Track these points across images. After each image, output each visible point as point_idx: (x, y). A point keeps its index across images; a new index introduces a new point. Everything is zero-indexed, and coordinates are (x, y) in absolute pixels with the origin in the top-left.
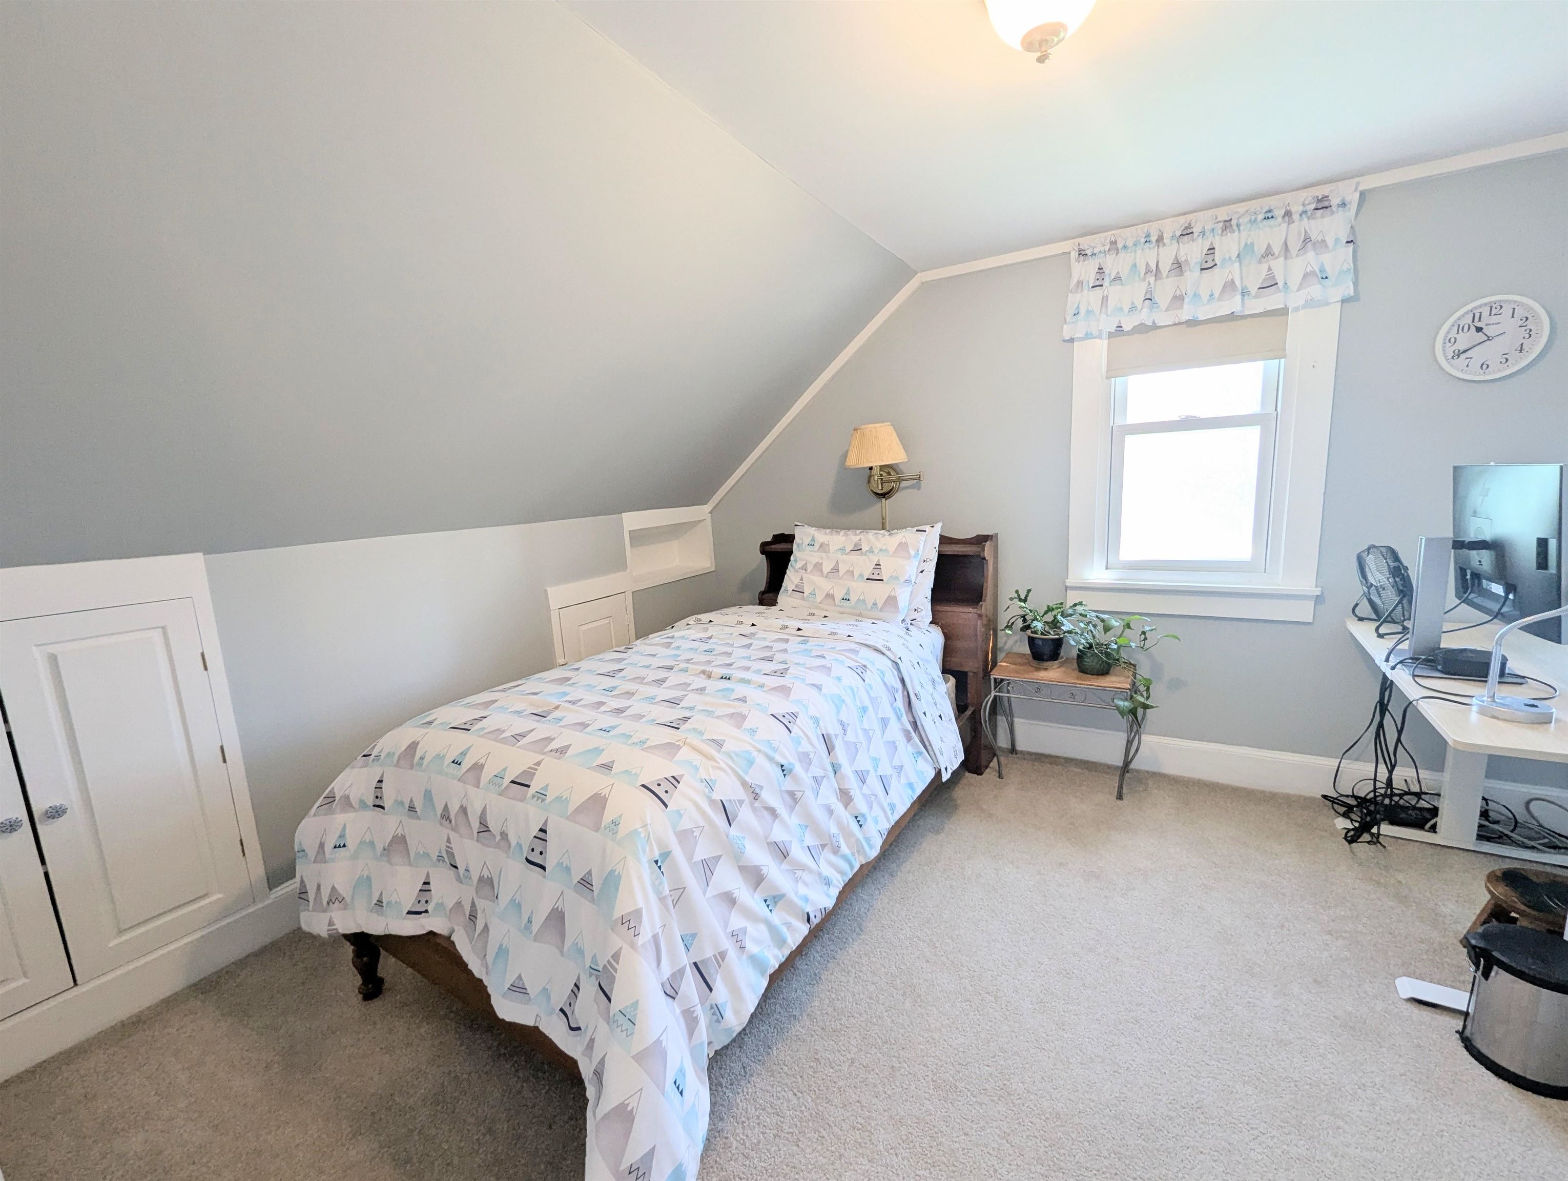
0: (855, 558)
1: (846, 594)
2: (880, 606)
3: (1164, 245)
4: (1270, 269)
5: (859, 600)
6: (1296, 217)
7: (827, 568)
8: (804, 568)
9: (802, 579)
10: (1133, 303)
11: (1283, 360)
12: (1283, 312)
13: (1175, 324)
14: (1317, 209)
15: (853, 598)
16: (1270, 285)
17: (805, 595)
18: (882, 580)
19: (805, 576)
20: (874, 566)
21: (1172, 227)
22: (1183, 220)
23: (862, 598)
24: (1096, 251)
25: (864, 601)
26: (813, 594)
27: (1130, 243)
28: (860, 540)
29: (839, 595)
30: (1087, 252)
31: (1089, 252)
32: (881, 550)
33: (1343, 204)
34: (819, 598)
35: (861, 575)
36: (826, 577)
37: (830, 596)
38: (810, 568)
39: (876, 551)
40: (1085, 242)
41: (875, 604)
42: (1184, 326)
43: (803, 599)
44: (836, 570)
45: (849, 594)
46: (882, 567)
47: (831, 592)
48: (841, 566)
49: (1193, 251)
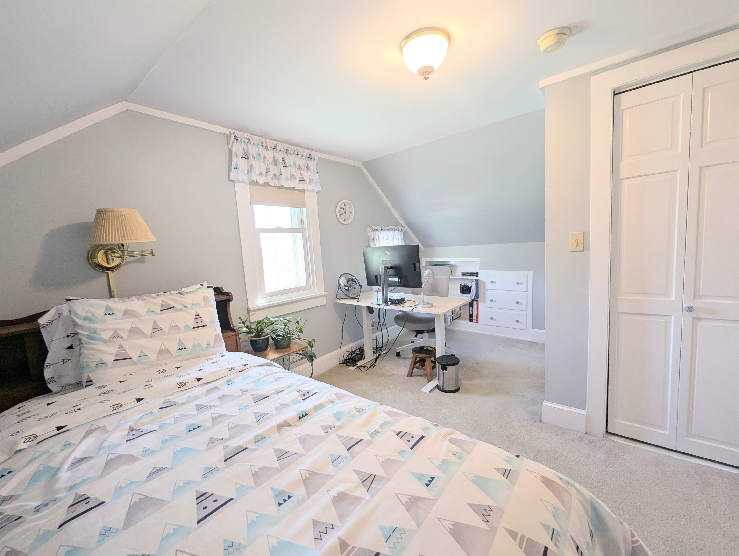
0: (169, 314)
1: (179, 344)
2: (212, 344)
3: (268, 150)
4: (301, 174)
5: (194, 346)
6: (304, 158)
7: (147, 329)
8: (116, 335)
9: (121, 347)
10: (261, 171)
11: (304, 210)
12: (303, 191)
13: (275, 186)
14: (309, 157)
15: (189, 346)
16: (302, 180)
17: (135, 358)
18: (206, 325)
19: (123, 343)
20: (194, 317)
21: (271, 144)
22: (275, 142)
23: (196, 343)
24: (243, 140)
25: (199, 345)
26: (143, 355)
27: (256, 143)
28: (163, 301)
29: (173, 347)
30: (238, 138)
31: (239, 139)
32: (193, 304)
33: (314, 159)
34: (153, 356)
35: (187, 327)
36: (151, 337)
37: (164, 352)
38: (125, 335)
39: (189, 306)
40: (238, 133)
41: (209, 344)
42: (276, 188)
43: (135, 363)
44: (157, 329)
45: (182, 344)
46: (201, 316)
47: (163, 348)
48: (161, 325)
49: (279, 157)
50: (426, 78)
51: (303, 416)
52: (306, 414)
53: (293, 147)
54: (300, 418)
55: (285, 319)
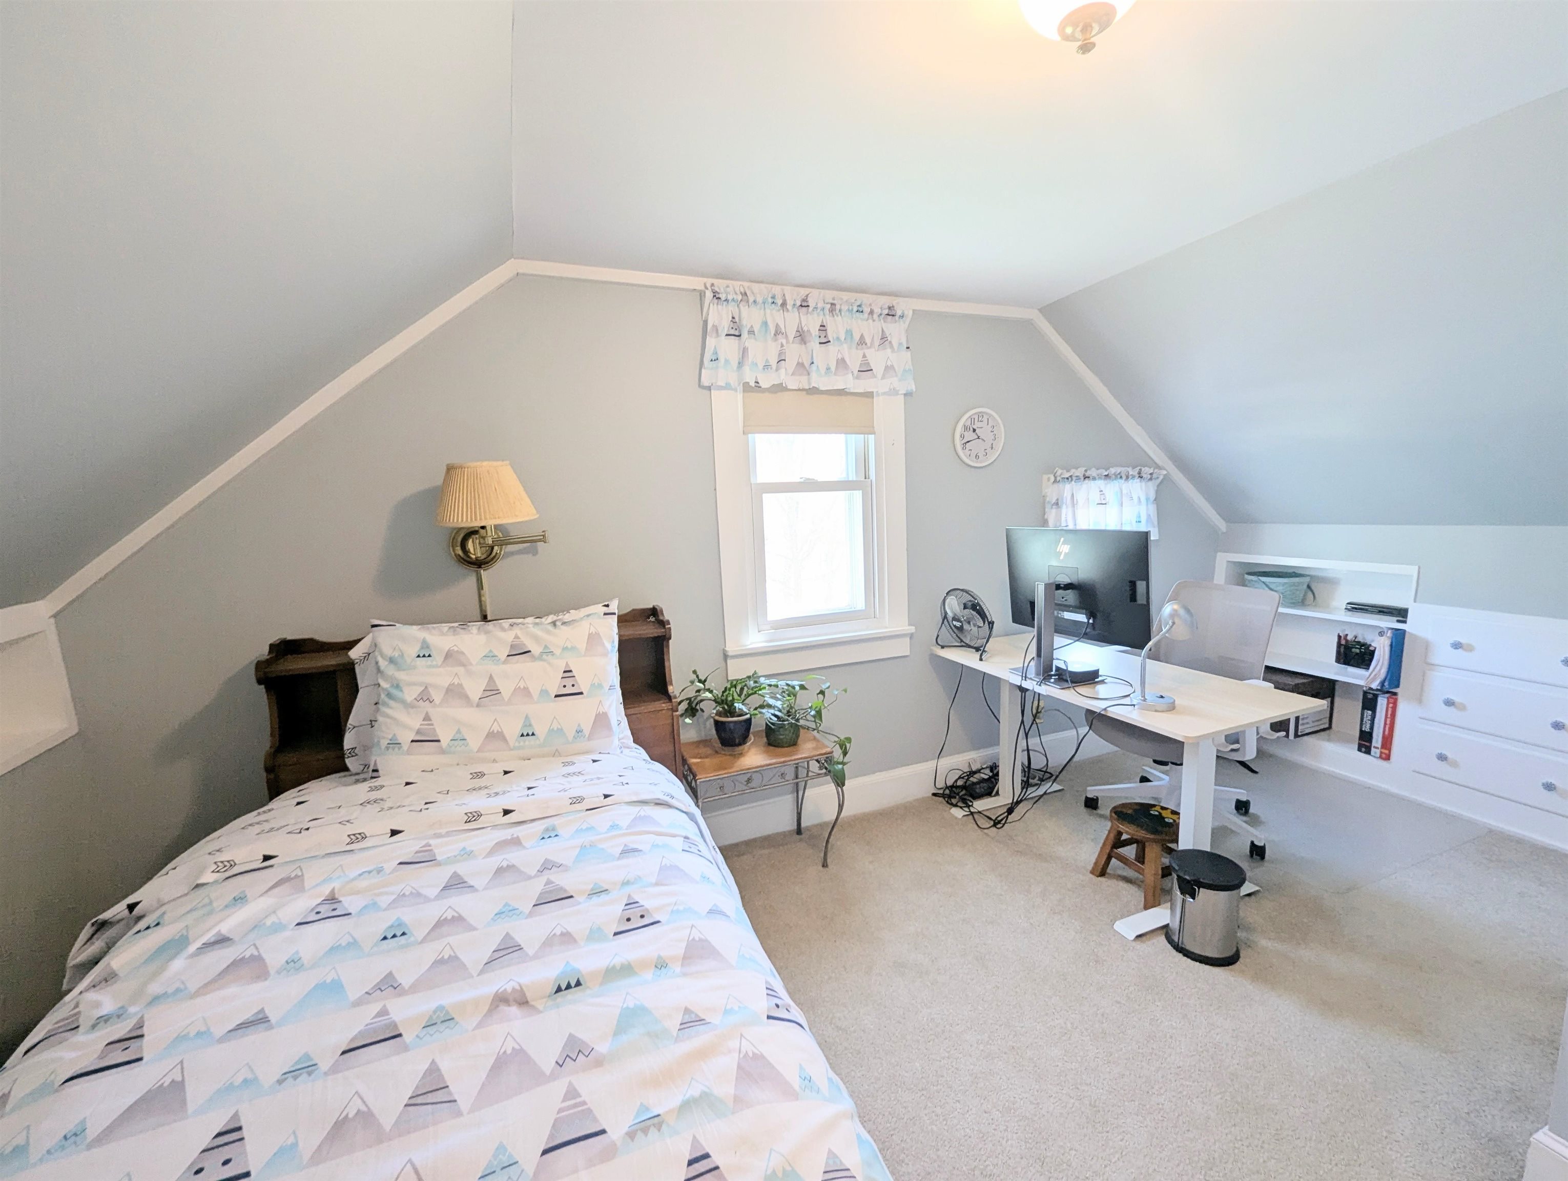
0: (521, 665)
1: (525, 726)
2: (587, 732)
3: (788, 310)
4: (864, 356)
5: (551, 731)
6: (875, 316)
7: (474, 689)
8: (425, 697)
9: (427, 718)
10: (767, 361)
11: (872, 437)
12: (869, 395)
13: (799, 390)
14: (888, 315)
15: (541, 730)
16: (866, 370)
17: (444, 743)
18: (581, 693)
19: (432, 711)
20: (561, 674)
21: (793, 296)
22: (803, 292)
23: (555, 726)
24: (730, 297)
25: (560, 730)
26: (459, 739)
27: (760, 300)
28: (517, 637)
29: (512, 730)
30: (720, 296)
31: (723, 297)
32: (565, 649)
33: (902, 317)
34: (475, 742)
35: (543, 692)
36: (478, 706)
37: (496, 736)
38: (437, 697)
39: (558, 652)
40: (720, 284)
41: (579, 731)
42: (805, 392)
43: (443, 752)
44: (492, 691)
45: (530, 725)
46: (575, 673)
47: (496, 728)
48: (500, 684)
49: (811, 323)
50: (1086, 48)
51: (569, 987)
52: (578, 984)
53: (845, 296)
54: (559, 990)
55: (788, 685)
